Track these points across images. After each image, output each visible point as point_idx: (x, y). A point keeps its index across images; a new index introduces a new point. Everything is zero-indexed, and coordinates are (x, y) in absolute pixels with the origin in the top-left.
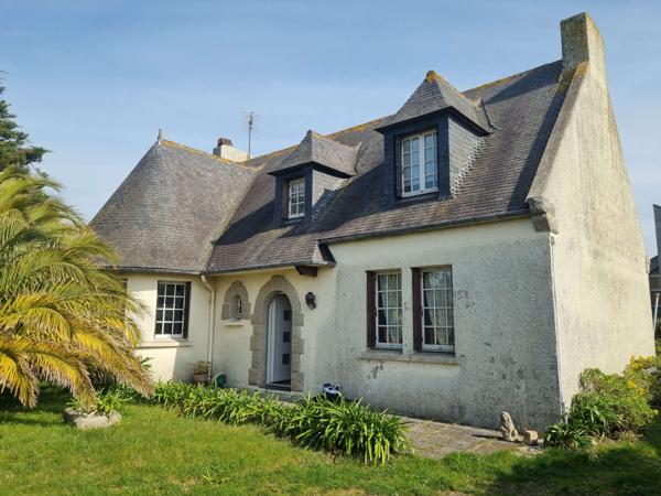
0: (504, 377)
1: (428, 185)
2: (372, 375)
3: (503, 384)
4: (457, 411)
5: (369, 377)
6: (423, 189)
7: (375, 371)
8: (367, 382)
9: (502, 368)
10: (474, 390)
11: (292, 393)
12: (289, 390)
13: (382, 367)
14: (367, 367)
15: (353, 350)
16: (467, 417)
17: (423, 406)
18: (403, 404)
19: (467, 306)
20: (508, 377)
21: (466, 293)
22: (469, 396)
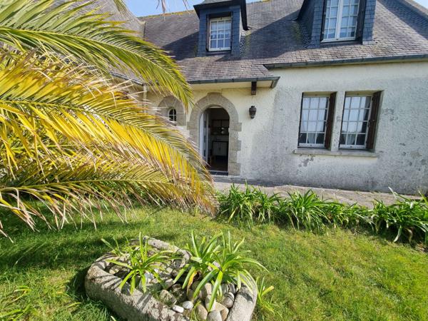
0: (411, 164)
1: (342, 35)
2: (303, 164)
3: (409, 168)
4: (370, 185)
5: (300, 166)
6: (338, 37)
7: (306, 162)
8: (298, 168)
9: (410, 158)
10: (386, 172)
11: (229, 177)
12: (227, 174)
13: (312, 160)
14: (298, 160)
15: (287, 148)
16: (377, 187)
17: (344, 182)
18: (327, 181)
19: (391, 120)
20: (414, 164)
21: (392, 111)
22: (381, 176)
